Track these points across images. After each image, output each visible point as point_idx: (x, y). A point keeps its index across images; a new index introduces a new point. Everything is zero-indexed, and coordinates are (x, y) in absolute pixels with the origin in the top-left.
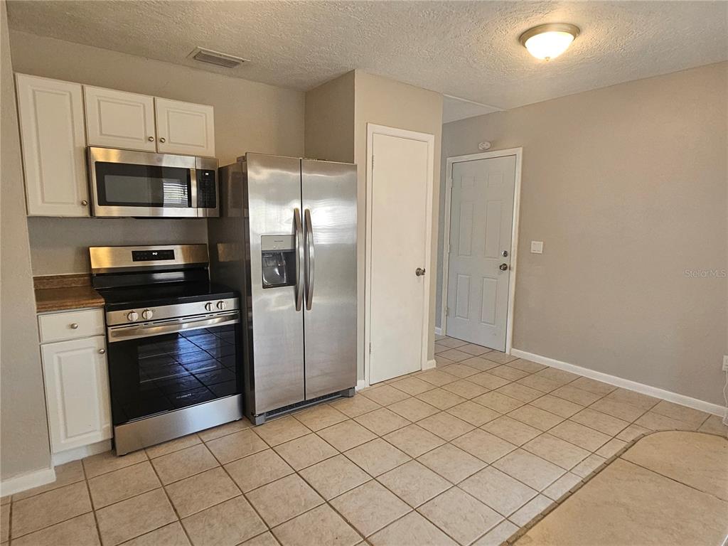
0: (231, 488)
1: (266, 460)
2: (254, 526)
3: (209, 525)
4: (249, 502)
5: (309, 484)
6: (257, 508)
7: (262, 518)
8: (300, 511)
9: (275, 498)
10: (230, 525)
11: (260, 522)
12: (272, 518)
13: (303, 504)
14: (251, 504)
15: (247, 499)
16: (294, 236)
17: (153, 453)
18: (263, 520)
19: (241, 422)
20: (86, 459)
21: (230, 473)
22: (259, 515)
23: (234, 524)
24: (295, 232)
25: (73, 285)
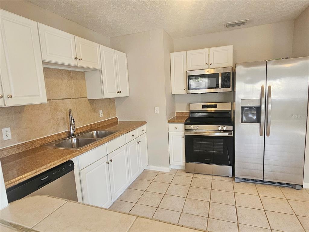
0: (207, 198)
1: (228, 195)
2: (204, 213)
3: (192, 204)
4: (210, 205)
5: (237, 213)
6: (210, 208)
7: (209, 213)
8: (224, 219)
9: (219, 209)
10: (198, 208)
11: (207, 214)
12: (212, 214)
13: (227, 218)
14: (209, 206)
15: (210, 204)
16: (261, 99)
17: (196, 176)
18: (209, 214)
19: (231, 178)
20: (179, 170)
21: (212, 193)
22: (209, 211)
23: (199, 209)
24: (261, 97)
25: (185, 115)
